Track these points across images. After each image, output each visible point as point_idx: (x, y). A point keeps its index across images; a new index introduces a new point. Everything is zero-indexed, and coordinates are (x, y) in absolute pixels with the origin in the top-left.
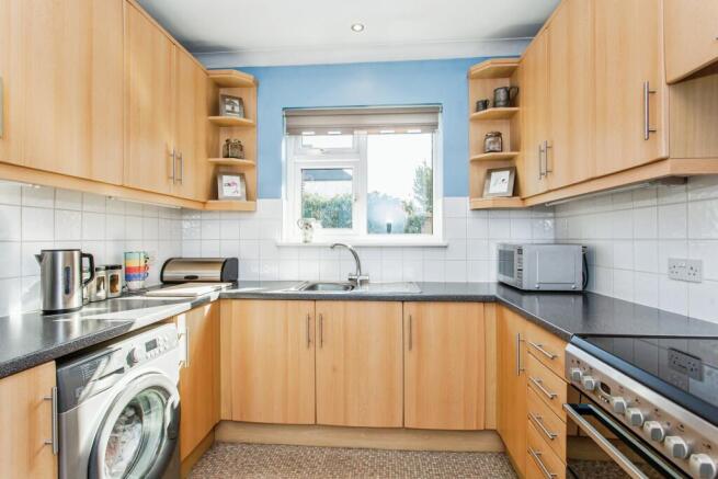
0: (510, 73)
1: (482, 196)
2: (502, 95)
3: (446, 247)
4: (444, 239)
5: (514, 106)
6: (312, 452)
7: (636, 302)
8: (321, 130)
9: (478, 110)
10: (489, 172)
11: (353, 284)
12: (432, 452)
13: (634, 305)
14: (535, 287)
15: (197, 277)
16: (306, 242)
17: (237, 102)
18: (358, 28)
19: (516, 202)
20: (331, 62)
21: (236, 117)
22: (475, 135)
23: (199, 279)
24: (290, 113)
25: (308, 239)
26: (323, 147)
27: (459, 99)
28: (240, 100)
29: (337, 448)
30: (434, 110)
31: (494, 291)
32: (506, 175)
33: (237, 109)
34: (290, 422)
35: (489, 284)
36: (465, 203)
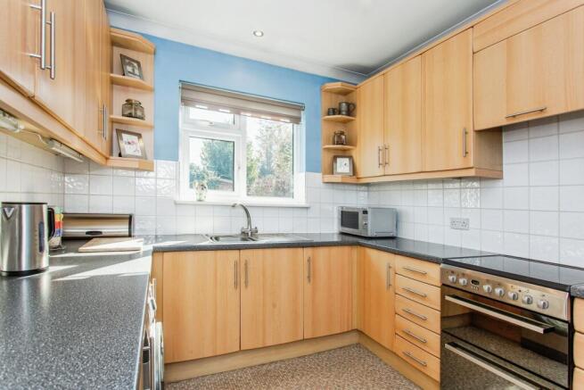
0: (345, 93)
1: (333, 173)
2: (344, 106)
3: (307, 208)
4: (307, 202)
5: (352, 116)
6: (237, 374)
7: (430, 241)
8: (214, 107)
9: (329, 114)
10: (335, 158)
11: (245, 235)
12: (319, 353)
13: (428, 243)
14: (374, 235)
15: (101, 233)
16: (200, 200)
17: (135, 64)
18: (259, 34)
19: (353, 180)
20: (226, 52)
21: (137, 79)
22: (326, 130)
23: (104, 234)
24: (186, 87)
25: (203, 198)
26: (212, 120)
27: (316, 103)
28: (139, 63)
29: (255, 366)
30: (300, 108)
31: (336, 239)
32: (346, 161)
33: (137, 72)
34: (218, 354)
35: (333, 234)
36: (318, 177)
